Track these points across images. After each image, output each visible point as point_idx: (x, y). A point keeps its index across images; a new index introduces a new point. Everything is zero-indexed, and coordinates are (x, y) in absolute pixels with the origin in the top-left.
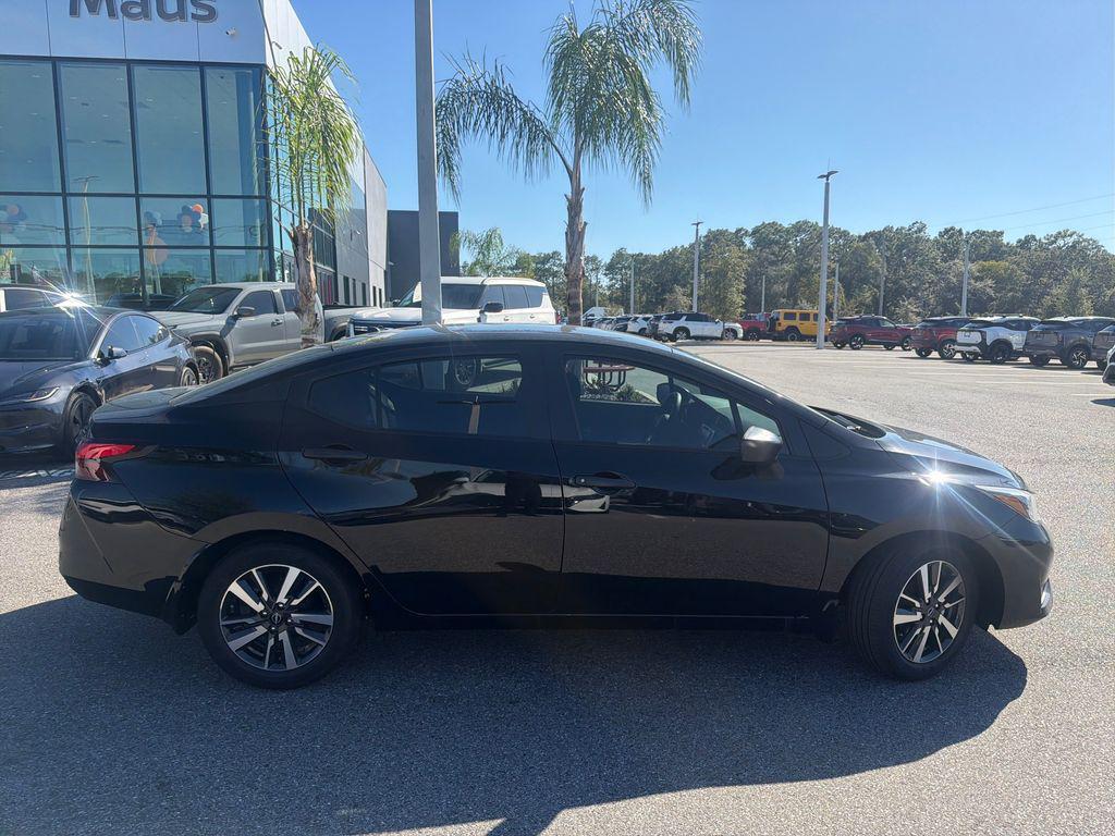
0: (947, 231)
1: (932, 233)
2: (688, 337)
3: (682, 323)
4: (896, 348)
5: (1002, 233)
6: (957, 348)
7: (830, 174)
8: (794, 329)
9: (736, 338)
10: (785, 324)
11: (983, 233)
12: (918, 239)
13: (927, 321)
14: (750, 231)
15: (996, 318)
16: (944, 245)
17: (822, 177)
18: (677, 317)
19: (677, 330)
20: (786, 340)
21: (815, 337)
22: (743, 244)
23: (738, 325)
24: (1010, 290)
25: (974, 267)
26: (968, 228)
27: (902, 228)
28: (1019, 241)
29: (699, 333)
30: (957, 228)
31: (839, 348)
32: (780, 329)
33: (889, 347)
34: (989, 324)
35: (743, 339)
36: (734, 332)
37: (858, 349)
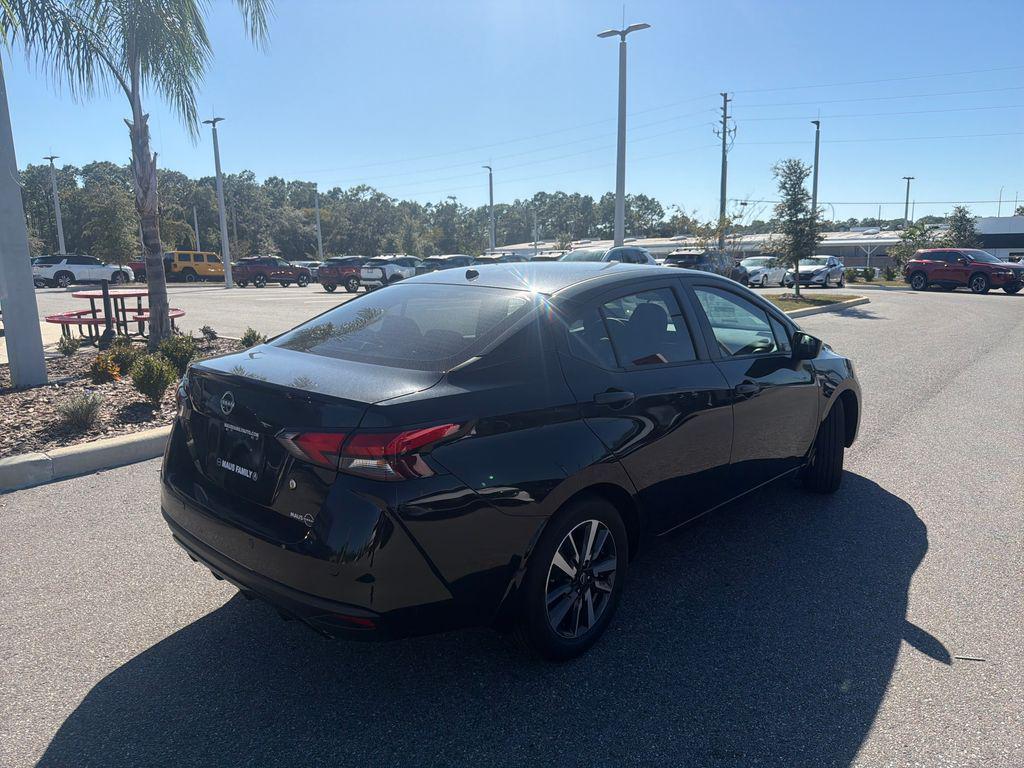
0: (271, 180)
1: (260, 181)
2: (73, 281)
3: (63, 266)
4: (291, 285)
5: (316, 184)
6: (362, 282)
7: (216, 120)
8: (190, 270)
9: (128, 281)
10: (180, 265)
11: (301, 184)
12: (250, 187)
13: (331, 260)
14: (80, 168)
15: (387, 257)
16: (271, 193)
17: (208, 122)
18: (58, 260)
19: (59, 274)
20: (184, 281)
21: (223, 277)
22: (74, 183)
23: (128, 268)
24: (338, 233)
25: (300, 213)
26: (289, 179)
27: (234, 175)
28: (329, 192)
29: (85, 277)
30: (280, 178)
31: (242, 287)
32: (176, 270)
33: (285, 283)
34: (386, 262)
35: (135, 281)
36: (126, 275)
37: (262, 287)
